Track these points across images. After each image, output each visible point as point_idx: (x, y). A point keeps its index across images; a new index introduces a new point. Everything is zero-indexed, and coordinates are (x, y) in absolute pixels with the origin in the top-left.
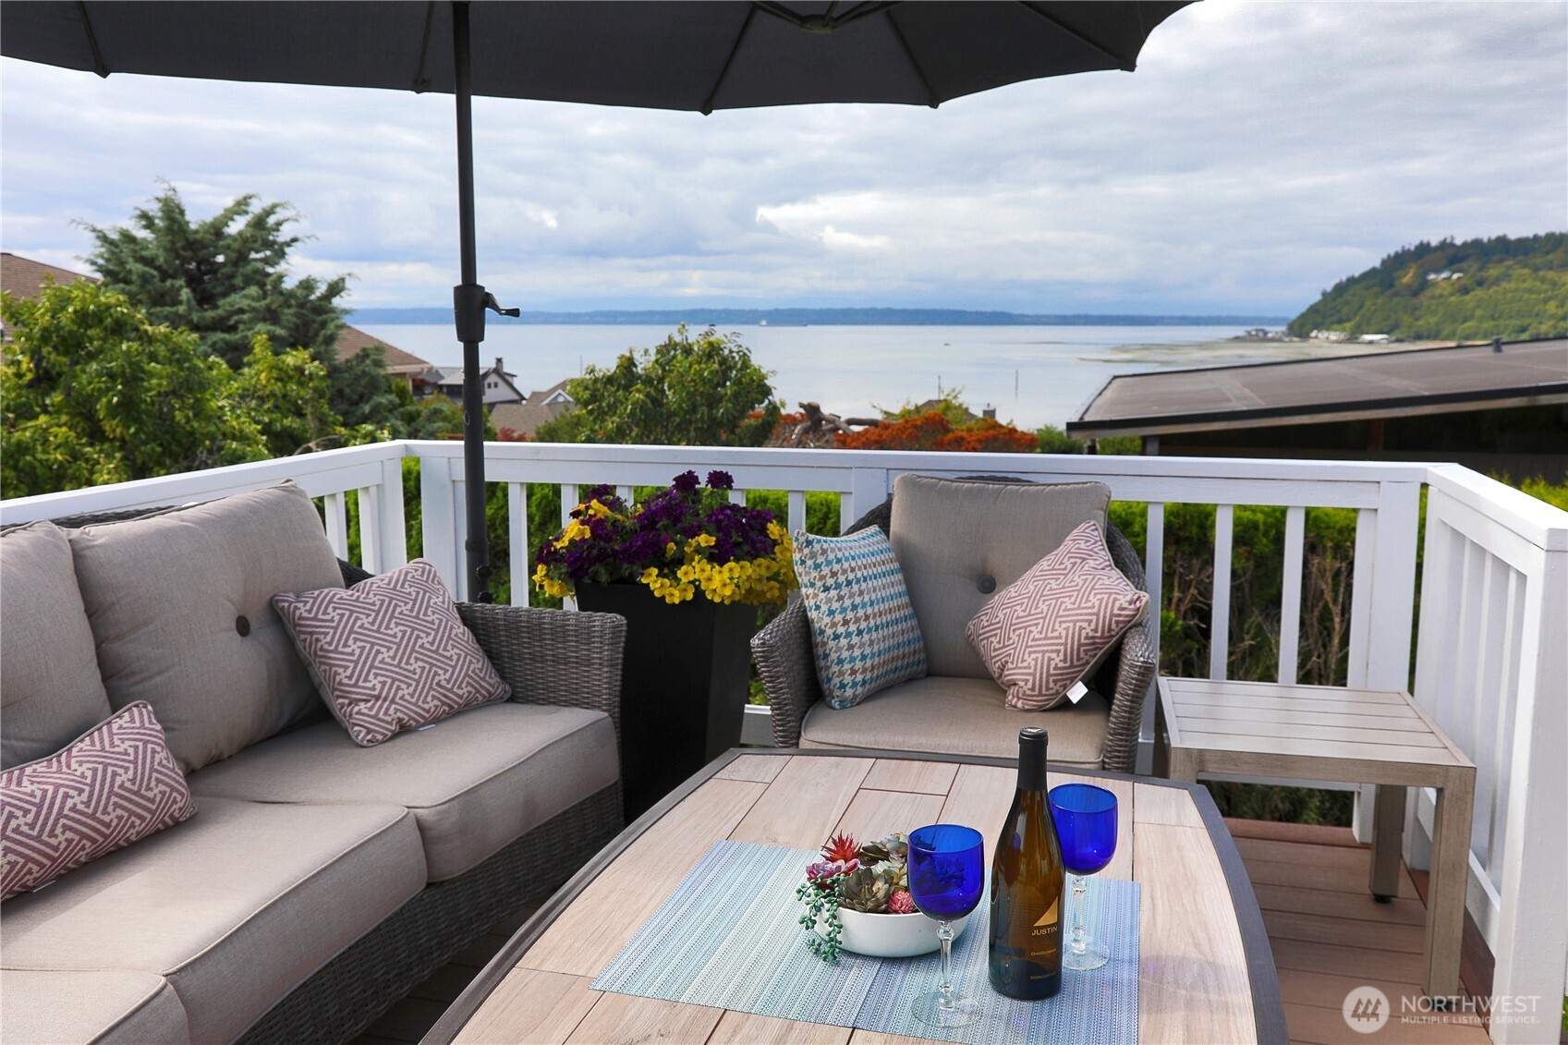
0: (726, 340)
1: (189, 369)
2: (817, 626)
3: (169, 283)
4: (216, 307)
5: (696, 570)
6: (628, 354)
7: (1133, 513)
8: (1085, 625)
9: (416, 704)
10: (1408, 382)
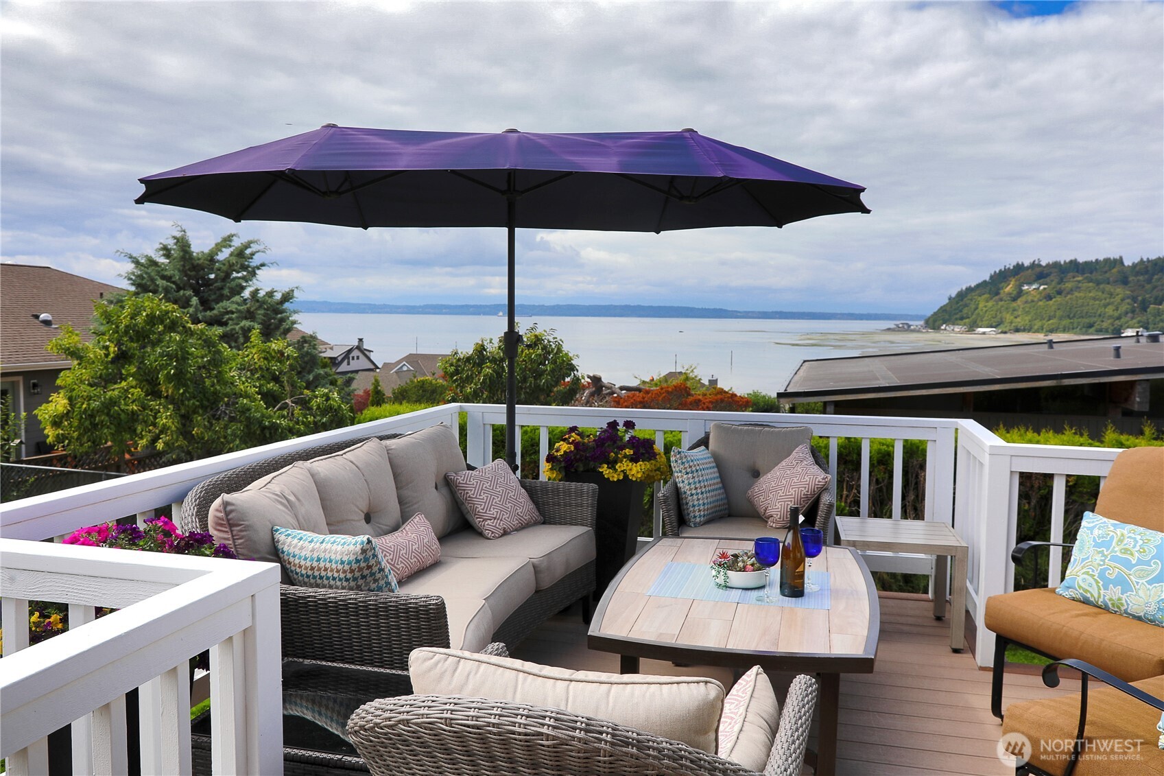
0: (546, 334)
2: (683, 490)
3: (182, 292)
5: (624, 465)
6: (481, 343)
7: (820, 446)
8: (803, 489)
9: (510, 522)
10: (990, 369)
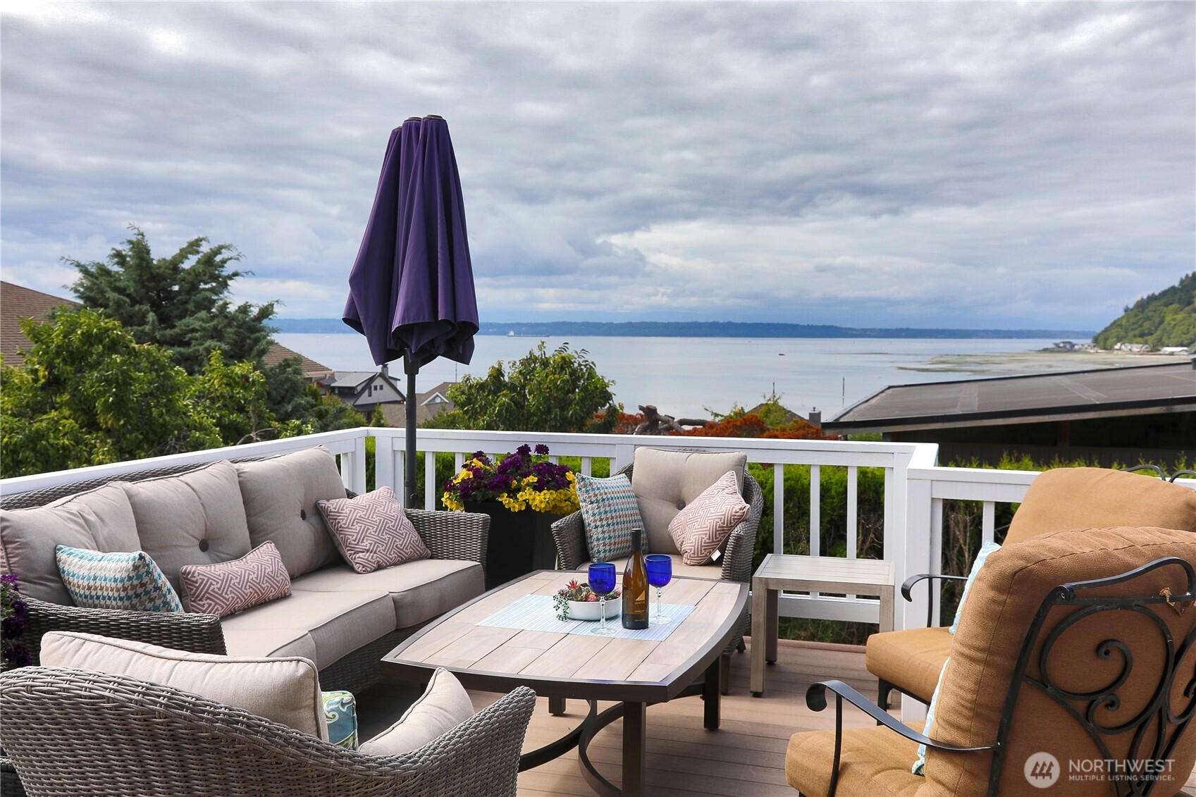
0: (576, 356)
1: (163, 376)
2: (587, 522)
3: (137, 307)
4: (174, 327)
5: (527, 494)
6: (497, 366)
8: (719, 521)
9: (386, 555)
10: (1098, 394)
